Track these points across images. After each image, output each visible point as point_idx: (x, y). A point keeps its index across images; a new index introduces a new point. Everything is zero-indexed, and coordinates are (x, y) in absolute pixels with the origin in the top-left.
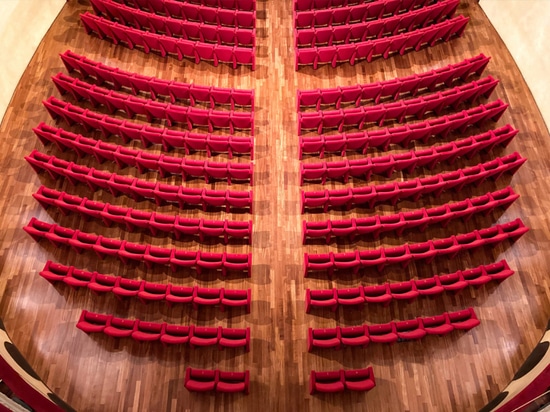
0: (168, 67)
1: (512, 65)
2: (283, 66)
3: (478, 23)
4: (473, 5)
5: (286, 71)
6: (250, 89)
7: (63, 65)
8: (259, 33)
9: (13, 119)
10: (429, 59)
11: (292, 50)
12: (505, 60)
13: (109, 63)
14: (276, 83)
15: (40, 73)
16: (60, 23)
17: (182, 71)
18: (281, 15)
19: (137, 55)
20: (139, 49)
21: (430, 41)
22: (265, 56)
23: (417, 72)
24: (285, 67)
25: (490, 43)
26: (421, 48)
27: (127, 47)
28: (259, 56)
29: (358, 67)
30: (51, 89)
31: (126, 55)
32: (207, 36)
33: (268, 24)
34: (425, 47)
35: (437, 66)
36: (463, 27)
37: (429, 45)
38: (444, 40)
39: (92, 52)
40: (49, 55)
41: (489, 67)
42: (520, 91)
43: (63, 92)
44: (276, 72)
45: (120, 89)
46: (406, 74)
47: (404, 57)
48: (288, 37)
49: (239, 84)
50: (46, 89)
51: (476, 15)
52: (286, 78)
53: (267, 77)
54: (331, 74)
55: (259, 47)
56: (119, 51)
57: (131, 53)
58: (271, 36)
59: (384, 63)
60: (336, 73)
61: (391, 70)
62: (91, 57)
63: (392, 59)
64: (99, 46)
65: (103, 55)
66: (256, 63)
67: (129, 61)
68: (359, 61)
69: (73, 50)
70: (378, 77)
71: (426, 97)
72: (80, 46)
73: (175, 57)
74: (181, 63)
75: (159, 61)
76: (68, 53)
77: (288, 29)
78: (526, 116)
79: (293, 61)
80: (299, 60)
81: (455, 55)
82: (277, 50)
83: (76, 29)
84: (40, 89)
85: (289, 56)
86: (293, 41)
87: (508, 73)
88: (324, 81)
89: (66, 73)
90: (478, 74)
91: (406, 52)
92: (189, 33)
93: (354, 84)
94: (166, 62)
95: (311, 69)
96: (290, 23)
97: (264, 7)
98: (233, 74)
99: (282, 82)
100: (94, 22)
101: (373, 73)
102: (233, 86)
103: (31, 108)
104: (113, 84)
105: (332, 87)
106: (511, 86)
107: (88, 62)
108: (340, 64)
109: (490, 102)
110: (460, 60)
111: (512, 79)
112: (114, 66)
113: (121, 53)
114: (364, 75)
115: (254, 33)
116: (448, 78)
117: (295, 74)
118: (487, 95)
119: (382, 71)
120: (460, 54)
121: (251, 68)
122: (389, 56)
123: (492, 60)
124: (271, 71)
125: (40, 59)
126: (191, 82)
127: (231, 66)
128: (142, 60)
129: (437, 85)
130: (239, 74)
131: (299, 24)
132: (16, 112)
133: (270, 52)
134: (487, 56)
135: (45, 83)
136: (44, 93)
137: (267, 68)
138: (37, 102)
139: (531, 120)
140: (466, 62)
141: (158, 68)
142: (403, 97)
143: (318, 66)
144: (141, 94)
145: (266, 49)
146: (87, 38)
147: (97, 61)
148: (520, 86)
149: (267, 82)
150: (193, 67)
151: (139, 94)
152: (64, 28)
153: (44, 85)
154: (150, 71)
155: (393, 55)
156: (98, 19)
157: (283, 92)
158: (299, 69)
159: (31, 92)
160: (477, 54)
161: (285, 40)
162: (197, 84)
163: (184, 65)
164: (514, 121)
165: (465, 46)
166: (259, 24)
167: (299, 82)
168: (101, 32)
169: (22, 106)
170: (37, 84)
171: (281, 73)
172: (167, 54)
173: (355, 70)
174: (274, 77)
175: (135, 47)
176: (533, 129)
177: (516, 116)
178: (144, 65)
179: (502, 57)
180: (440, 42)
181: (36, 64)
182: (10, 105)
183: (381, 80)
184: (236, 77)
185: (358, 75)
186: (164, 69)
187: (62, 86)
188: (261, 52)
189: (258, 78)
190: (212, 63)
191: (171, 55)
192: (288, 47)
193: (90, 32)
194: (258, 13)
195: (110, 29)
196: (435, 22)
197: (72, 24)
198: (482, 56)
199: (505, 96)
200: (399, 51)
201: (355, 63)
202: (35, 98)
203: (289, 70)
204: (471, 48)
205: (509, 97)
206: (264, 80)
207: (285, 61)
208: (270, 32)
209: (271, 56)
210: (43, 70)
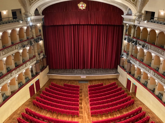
0: (54, 115)
1: (148, 108)
2: (87, 115)
3: (137, 101)
4: (134, 97)
5: (88, 117)
6: (78, 121)
7: (25, 111)
8: (80, 108)
9: (8, 120)
10: (128, 110)
11: (90, 111)
12: (146, 108)
13: (37, 112)
14: (85, 120)
15: (19, 112)
16: (27, 102)
17: (57, 116)
18: (86, 103)
19: (45, 111)
20: (46, 110)
21: (127, 106)
22: (82, 113)
23: (125, 114)
24: (88, 116)
25: (141, 104)
26: (125, 108)
27: (43, 109)
28: (80, 113)
29: (109, 114)
30: (20, 116)
31: (42, 111)
32: (65, 108)
33: (82, 106)
34: (126, 108)
35: (130, 111)
36: (134, 102)
37: (127, 107)
38: (130, 105)
39: (33, 109)
40: (22, 108)
41: (143, 109)
42: (152, 113)
43: (23, 117)
44: (85, 117)
45: (39, 119)
46: (122, 115)
47: (121, 111)
48: (88, 108)
49: (74, 120)
50: (19, 116)
51: (136, 99)
52: (88, 118)
53: (83, 118)
54: (101, 116)
55: (80, 111)
56: (40, 110)
57: (43, 111)
58: (83, 109)
59: (116, 113)
60: (103, 116)
61: (118, 114)
62: (33, 110)
63: (118, 112)
64: (35, 108)
65: (36, 111)
66: (79, 115)
67: (43, 113)
68: (109, 113)
69: (28, 108)
70: (115, 116)
71: (129, 119)
72: (30, 108)
73: (55, 113)
74: (57, 114)
75: (51, 113)
76: (27, 109)
77: (88, 107)
78: (155, 119)
79: (90, 114)
80: (92, 113)
81: (133, 108)
82: (85, 112)
83: (31, 104)
84: (17, 115)
85: (89, 113)
86: (90, 109)
87: (147, 110)
88: (99, 118)
89: (25, 113)
90: (141, 112)
91: (121, 110)
92: (60, 107)
93: (108, 118)
94: (53, 114)
95: (95, 116)
96: (89, 105)
97: (81, 102)
98: (72, 118)
99: (87, 119)
100: (36, 103)
101: (113, 115)
102: (72, 120)
103: (14, 119)
104: (37, 117)
105: (102, 120)
106: (149, 113)
107: (32, 111)
108: (104, 114)
109: (146, 117)
110: (135, 109)
111: (149, 111)
112: (38, 113)
113: (41, 110)
114: (111, 116)
115: (79, 108)
116: (133, 114)
117: (91, 117)
118: (144, 116)
119: (116, 115)
120: (135, 108)
121: (78, 116)
122: (117, 111)
123: (142, 108)
124: (84, 117)
125: (20, 109)
126: (60, 119)
127: (72, 116)
128: (46, 113)
129: (131, 116)
130: (74, 118)
131: (91, 105)
132: (9, 119)
133: (83, 112)
134: (141, 107)
135: (19, 114)
136: (18, 117)
137: (83, 116)
138: (15, 118)
139: (156, 119)
140: (137, 109)
141: (51, 115)
142: (123, 120)
143: (97, 115)
144: (45, 121)
145: (82, 112)
146: (33, 106)
147: (34, 111)
148: (151, 112)
149: (83, 120)
150: (61, 116)
151: (44, 121)
152: (28, 103)
153: (18, 115)
154: (48, 115)
155: (118, 110)
156: (37, 102)
157: (88, 122)
158: (92, 116)
159: (15, 116)
160: (139, 107)
161: (87, 109)
162: (62, 119)
163: (58, 115)
164: (153, 120)
165: (135, 106)
166: (80, 105)
167: (92, 119)
168: (37, 105)
169: (12, 118)
170: (17, 114)
171: (87, 117)
172: (54, 112)
173: (108, 115)
174: (85, 118)
175: (45, 109)
176: (158, 121)
177: (153, 119)
178: (47, 114)
179: (145, 107)
180: (129, 106)
181: (19, 110)
182: (9, 117)
183: (116, 117)
184: (73, 119)
185: (109, 116)
186: (52, 115)
187: (23, 116)
188: (81, 112)
189: (80, 119)
190: (66, 115)
191: (55, 112)
192: (88, 111)
193: (34, 105)
194: (80, 103)
195: (39, 104)
196: (127, 102)
197: (30, 103)
198: (140, 107)
199: (149, 115)
200: (119, 109)
201: (108, 114)
202: (15, 117)
203: (89, 116)
204: (137, 106)
205: (150, 115)
206: (82, 119)
207: (88, 115)
208: (83, 107)
209: (84, 113)
210: (20, 111)
